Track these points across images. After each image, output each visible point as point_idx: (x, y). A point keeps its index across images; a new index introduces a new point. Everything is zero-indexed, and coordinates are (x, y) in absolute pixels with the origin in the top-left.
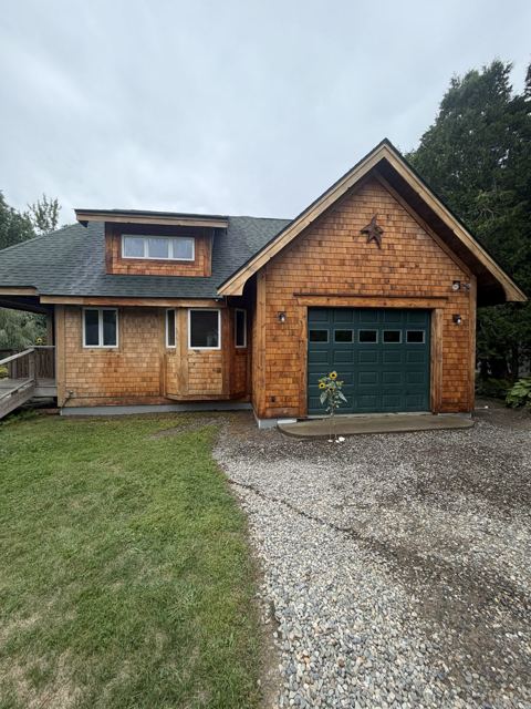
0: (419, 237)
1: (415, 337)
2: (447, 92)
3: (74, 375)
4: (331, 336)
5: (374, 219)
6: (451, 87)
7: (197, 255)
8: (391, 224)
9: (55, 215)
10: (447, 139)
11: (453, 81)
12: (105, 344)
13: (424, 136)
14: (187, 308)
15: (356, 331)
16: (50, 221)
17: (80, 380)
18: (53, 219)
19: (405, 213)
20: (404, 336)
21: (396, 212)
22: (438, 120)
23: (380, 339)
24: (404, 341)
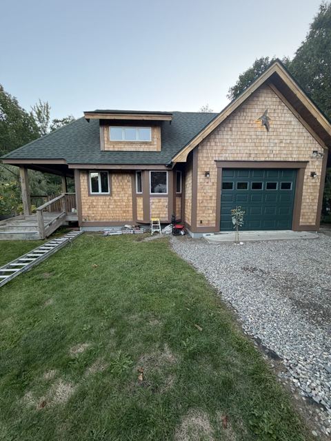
0: (293, 123)
1: (286, 186)
2: (316, 15)
3: (86, 209)
4: (235, 185)
5: (266, 112)
6: (320, 12)
7: (153, 138)
8: (276, 115)
9: (48, 112)
10: (315, 53)
11: (322, 7)
12: (102, 191)
13: (298, 51)
14: (149, 170)
15: (250, 183)
16: (45, 117)
17: (90, 212)
18: (47, 116)
19: (286, 107)
20: (279, 186)
21: (280, 107)
22: (308, 38)
23: (264, 187)
24: (279, 189)
